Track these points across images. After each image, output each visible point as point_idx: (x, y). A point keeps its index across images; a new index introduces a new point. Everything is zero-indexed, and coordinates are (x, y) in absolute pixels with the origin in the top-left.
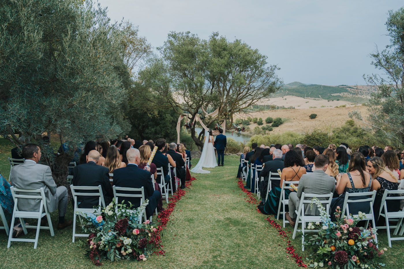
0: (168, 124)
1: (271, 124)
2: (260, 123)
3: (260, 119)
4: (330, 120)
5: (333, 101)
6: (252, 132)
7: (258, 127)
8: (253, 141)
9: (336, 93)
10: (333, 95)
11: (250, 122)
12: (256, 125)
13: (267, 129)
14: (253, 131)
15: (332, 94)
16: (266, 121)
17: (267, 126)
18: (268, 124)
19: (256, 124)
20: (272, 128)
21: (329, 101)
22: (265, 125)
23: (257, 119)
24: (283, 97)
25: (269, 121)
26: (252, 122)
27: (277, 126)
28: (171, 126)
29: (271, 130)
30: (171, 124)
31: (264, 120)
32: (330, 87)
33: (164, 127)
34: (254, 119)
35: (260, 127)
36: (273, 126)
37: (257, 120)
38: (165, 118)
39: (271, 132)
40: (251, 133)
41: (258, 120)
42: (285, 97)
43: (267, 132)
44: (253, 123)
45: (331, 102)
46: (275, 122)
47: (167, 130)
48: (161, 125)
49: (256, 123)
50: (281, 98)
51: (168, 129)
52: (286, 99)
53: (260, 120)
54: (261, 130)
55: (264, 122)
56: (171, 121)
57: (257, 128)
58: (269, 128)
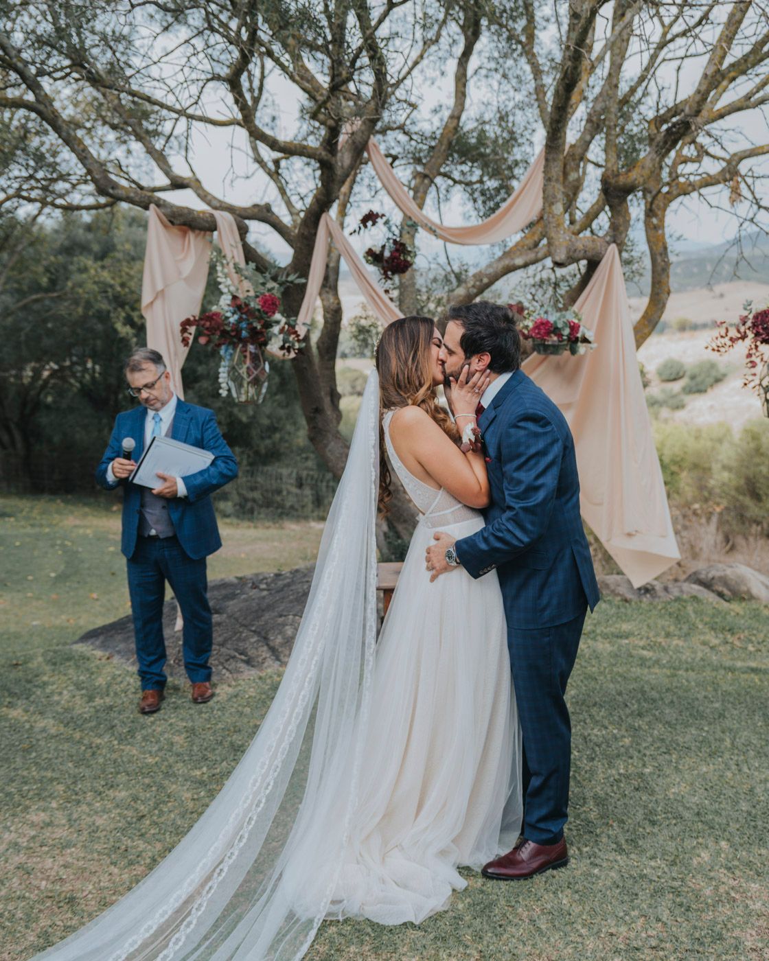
1: (677, 387)
13: (663, 404)
16: (661, 374)
17: (663, 391)
18: (668, 386)
20: (682, 401)
22: (657, 389)
24: (711, 290)
25: (670, 374)
27: (701, 391)
29: (680, 406)
31: (653, 369)
36: (689, 391)
39: (681, 415)
42: (718, 289)
43: (665, 412)
46: (693, 378)
50: (705, 292)
52: (722, 296)
55: (654, 378)
58: (672, 401)
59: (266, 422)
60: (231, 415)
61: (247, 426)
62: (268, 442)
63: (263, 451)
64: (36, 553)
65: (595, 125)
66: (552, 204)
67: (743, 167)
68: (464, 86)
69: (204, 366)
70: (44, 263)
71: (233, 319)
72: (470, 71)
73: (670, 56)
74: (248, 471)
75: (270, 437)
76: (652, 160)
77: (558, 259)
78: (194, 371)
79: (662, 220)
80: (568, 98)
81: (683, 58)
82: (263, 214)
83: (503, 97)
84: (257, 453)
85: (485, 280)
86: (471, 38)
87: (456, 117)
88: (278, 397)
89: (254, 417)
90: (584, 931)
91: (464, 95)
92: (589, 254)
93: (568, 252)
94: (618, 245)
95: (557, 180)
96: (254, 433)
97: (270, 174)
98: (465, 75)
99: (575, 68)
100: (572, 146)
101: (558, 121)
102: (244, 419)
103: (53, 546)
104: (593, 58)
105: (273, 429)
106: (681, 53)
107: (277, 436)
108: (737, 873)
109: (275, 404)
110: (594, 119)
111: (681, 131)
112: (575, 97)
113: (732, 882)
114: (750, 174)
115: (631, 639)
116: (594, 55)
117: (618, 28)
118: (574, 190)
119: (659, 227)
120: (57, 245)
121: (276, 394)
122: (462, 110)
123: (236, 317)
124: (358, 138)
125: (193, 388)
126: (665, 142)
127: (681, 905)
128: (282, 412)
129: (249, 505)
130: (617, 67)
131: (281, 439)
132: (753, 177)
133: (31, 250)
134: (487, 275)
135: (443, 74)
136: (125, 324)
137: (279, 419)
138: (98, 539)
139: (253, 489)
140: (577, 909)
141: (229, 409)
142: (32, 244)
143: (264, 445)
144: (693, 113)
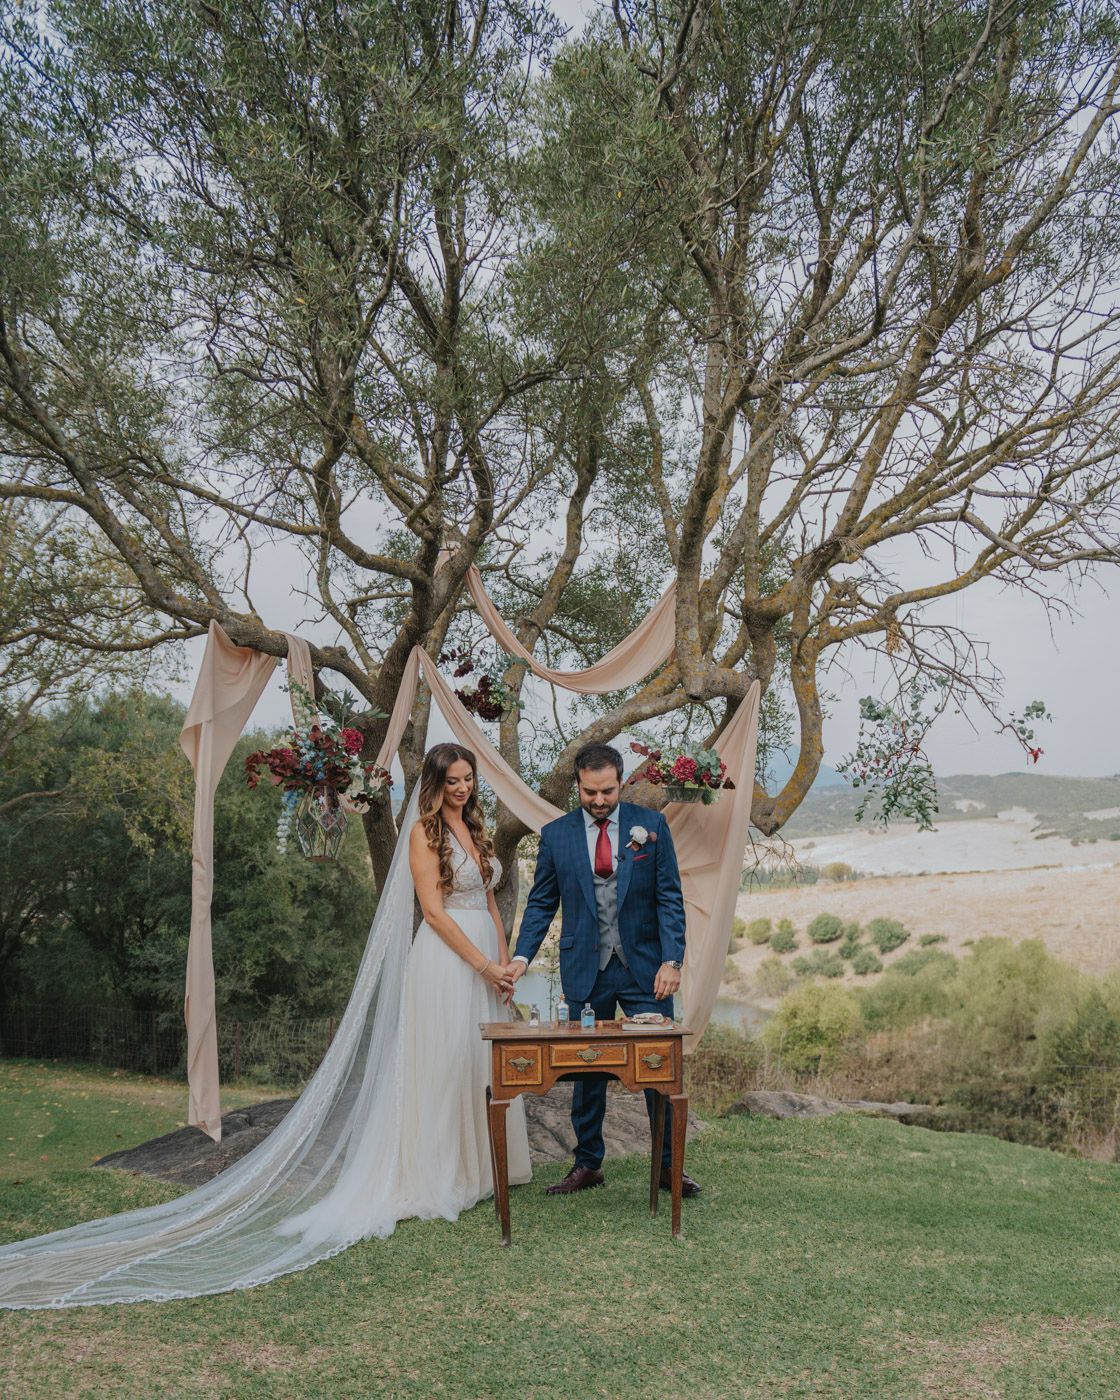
0: (283, 905)
1: (833, 949)
2: (786, 944)
3: (785, 924)
4: (1108, 921)
5: (1093, 841)
6: (749, 984)
7: (777, 964)
8: (794, 1015)
9: (1103, 806)
10: (1091, 816)
11: (739, 941)
12: (766, 953)
13: (818, 969)
14: (752, 982)
15: (1086, 814)
16: (812, 932)
17: (816, 953)
18: (823, 948)
19: (764, 946)
21: (1075, 844)
22: (806, 951)
23: (767, 924)
25: (826, 932)
26: (745, 942)
28: (299, 915)
30: (304, 904)
31: (802, 925)
32: (1075, 783)
33: (254, 927)
34: (753, 924)
35: (787, 959)
37: (769, 929)
38: (261, 864)
40: (744, 990)
41: (775, 930)
43: (818, 980)
44: (750, 942)
45: (1086, 848)
47: (277, 947)
48: (239, 913)
49: (766, 941)
51: (282, 936)
53: (781, 927)
54: (792, 974)
55: (803, 938)
56: (303, 885)
57: (773, 968)
58: (826, 967)
59: (316, 964)
60: (271, 952)
61: (292, 969)
62: (317, 990)
63: (312, 1002)
64: (17, 1114)
65: (733, 558)
66: (687, 628)
67: (901, 613)
68: (579, 527)
69: (238, 890)
70: (41, 755)
71: (309, 756)
72: (585, 513)
73: (813, 489)
74: (290, 1027)
75: (320, 985)
76: (800, 585)
77: (693, 691)
78: (226, 897)
79: (812, 669)
80: (704, 509)
81: (831, 493)
82: (335, 659)
83: (625, 541)
84: (303, 1005)
85: (607, 731)
86: (587, 475)
87: (569, 561)
88: (331, 933)
89: (301, 957)
90: (740, 1382)
91: (579, 538)
92: (730, 688)
93: (705, 684)
94: (762, 681)
95: (692, 602)
96: (300, 977)
97: (342, 622)
98: (579, 515)
99: (712, 474)
100: (707, 582)
101: (693, 535)
102: (288, 959)
103: (39, 1107)
104: (730, 472)
105: (325, 974)
106: (828, 487)
107: (330, 982)
108: (913, 1333)
109: (329, 941)
110: (732, 552)
111: (830, 553)
112: (709, 514)
113: (907, 1340)
114: (908, 620)
115: (786, 1152)
116: (731, 471)
117: (757, 444)
118: (710, 635)
119: (809, 676)
120: (58, 733)
121: (329, 929)
122: (577, 554)
123: (312, 754)
124: (458, 564)
125: (223, 918)
126: (813, 566)
127: (850, 1358)
128: (337, 952)
129: (292, 1070)
130: (757, 494)
131: (335, 987)
132: (912, 625)
133: (25, 740)
134: (608, 725)
135: (553, 516)
136: (141, 830)
137: (333, 962)
138: (97, 1102)
139: (297, 1050)
140: (731, 1366)
141: (269, 945)
142: (26, 731)
143: (313, 995)
144: (842, 532)
